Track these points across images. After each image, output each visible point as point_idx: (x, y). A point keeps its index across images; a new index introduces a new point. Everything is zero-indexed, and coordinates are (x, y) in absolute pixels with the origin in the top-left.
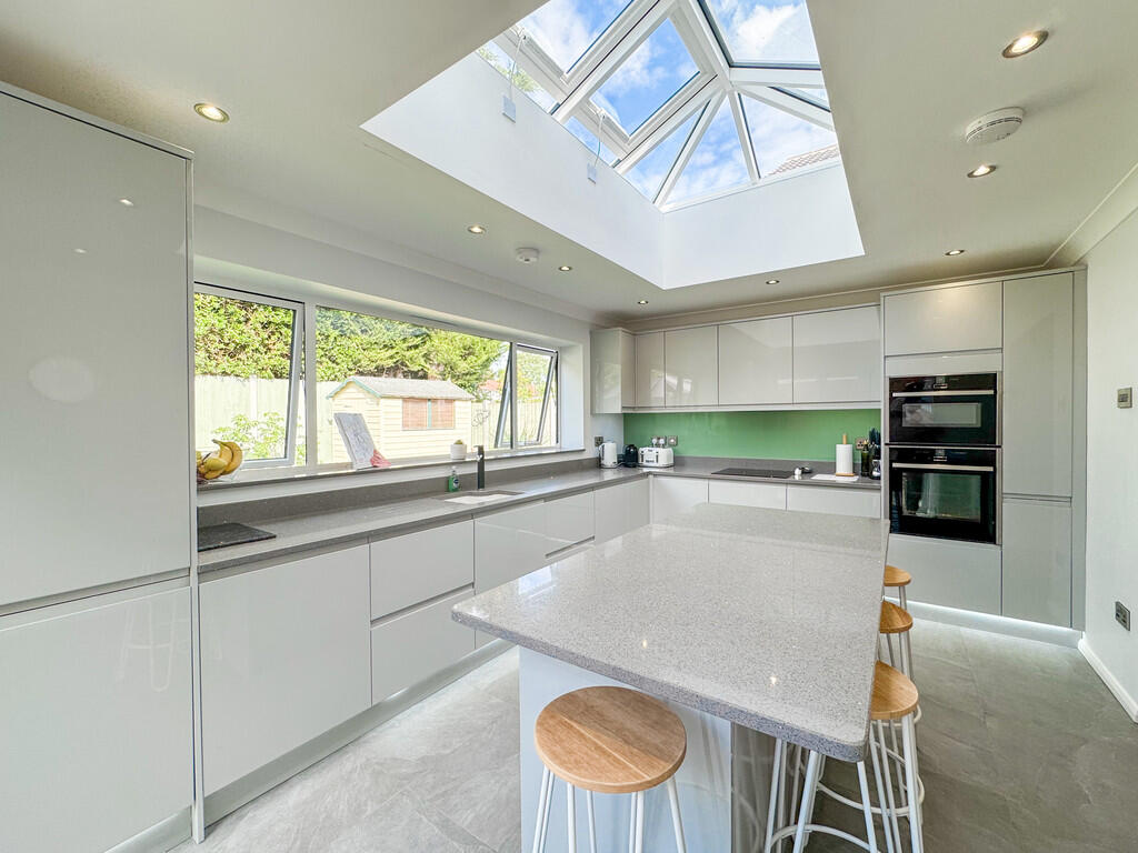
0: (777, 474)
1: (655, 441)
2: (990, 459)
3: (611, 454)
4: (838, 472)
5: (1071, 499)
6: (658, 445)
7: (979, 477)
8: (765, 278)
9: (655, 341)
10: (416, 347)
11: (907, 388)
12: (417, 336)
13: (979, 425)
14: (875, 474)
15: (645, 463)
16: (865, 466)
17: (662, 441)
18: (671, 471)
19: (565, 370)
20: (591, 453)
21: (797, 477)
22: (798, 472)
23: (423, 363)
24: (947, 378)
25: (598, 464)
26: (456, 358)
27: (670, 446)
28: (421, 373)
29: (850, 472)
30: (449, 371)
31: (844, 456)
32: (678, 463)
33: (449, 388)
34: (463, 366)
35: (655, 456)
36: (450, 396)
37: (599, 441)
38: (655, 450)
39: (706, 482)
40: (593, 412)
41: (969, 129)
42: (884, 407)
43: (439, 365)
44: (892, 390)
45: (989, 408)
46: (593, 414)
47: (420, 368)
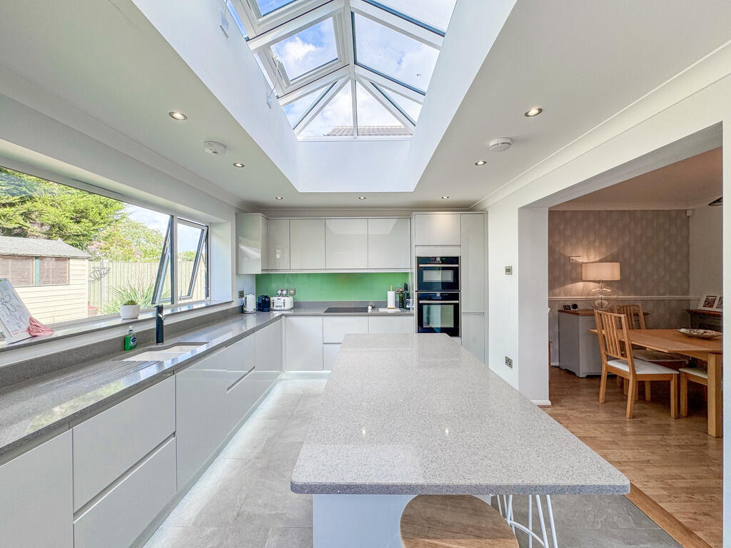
0: (360, 310)
1: (279, 292)
2: (456, 297)
3: (251, 304)
4: (389, 306)
5: (483, 314)
6: (282, 295)
7: (452, 306)
8: (359, 195)
9: (283, 224)
10: (12, 205)
11: (424, 263)
12: (13, 195)
13: (452, 281)
14: (407, 306)
15: (275, 308)
16: (402, 302)
17: (284, 292)
18: (292, 312)
19: (214, 240)
20: (236, 304)
21: (369, 311)
22: (370, 308)
23: (22, 222)
24: (441, 258)
25: (242, 310)
26: (66, 221)
27: (291, 295)
28: (18, 231)
29: (394, 306)
30: (57, 230)
31: (391, 298)
32: (296, 305)
33: (59, 246)
34: (74, 228)
35: (281, 303)
36: (62, 254)
37: (241, 294)
38: (282, 298)
39: (321, 318)
40: (237, 272)
41: (492, 144)
42: (414, 271)
43: (42, 225)
44: (419, 263)
45: (456, 272)
46: (237, 274)
47: (17, 226)
